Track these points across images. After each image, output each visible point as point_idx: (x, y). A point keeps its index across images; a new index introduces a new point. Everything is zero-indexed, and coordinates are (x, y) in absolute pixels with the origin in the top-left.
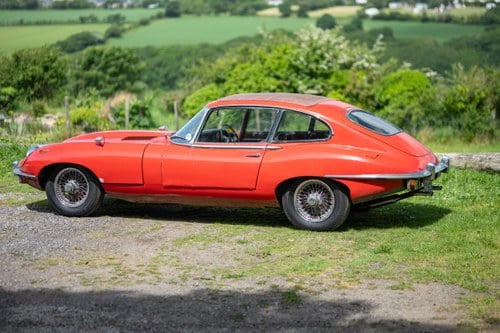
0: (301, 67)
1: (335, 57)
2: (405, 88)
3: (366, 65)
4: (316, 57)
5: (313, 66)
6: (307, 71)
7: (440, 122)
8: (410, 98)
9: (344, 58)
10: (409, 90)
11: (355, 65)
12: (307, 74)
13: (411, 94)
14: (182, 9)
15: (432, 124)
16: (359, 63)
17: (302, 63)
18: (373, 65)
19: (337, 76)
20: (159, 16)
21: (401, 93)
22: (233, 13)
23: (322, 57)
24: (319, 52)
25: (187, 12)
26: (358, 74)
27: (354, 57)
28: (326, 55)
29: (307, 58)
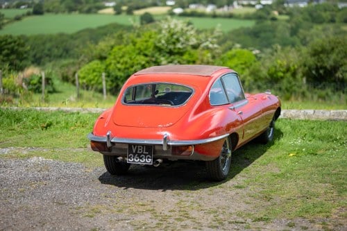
0: (163, 47)
1: (187, 40)
2: (239, 62)
3: (210, 46)
4: (173, 40)
5: (171, 47)
6: (168, 50)
7: (265, 86)
8: (243, 69)
9: (193, 41)
10: (242, 64)
11: (202, 46)
12: (168, 53)
13: (243, 66)
14: (45, 9)
15: (259, 88)
16: (205, 44)
17: (163, 45)
18: (216, 46)
19: (190, 54)
20: (29, 14)
21: (236, 66)
22: (81, 12)
23: (178, 40)
24: (175, 37)
25: (48, 11)
26: (205, 52)
27: (201, 40)
28: (181, 39)
29: (168, 42)
